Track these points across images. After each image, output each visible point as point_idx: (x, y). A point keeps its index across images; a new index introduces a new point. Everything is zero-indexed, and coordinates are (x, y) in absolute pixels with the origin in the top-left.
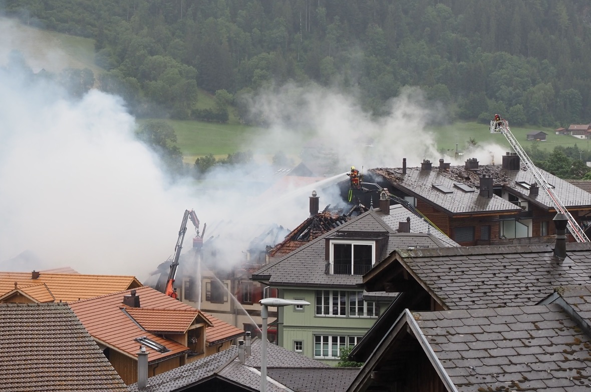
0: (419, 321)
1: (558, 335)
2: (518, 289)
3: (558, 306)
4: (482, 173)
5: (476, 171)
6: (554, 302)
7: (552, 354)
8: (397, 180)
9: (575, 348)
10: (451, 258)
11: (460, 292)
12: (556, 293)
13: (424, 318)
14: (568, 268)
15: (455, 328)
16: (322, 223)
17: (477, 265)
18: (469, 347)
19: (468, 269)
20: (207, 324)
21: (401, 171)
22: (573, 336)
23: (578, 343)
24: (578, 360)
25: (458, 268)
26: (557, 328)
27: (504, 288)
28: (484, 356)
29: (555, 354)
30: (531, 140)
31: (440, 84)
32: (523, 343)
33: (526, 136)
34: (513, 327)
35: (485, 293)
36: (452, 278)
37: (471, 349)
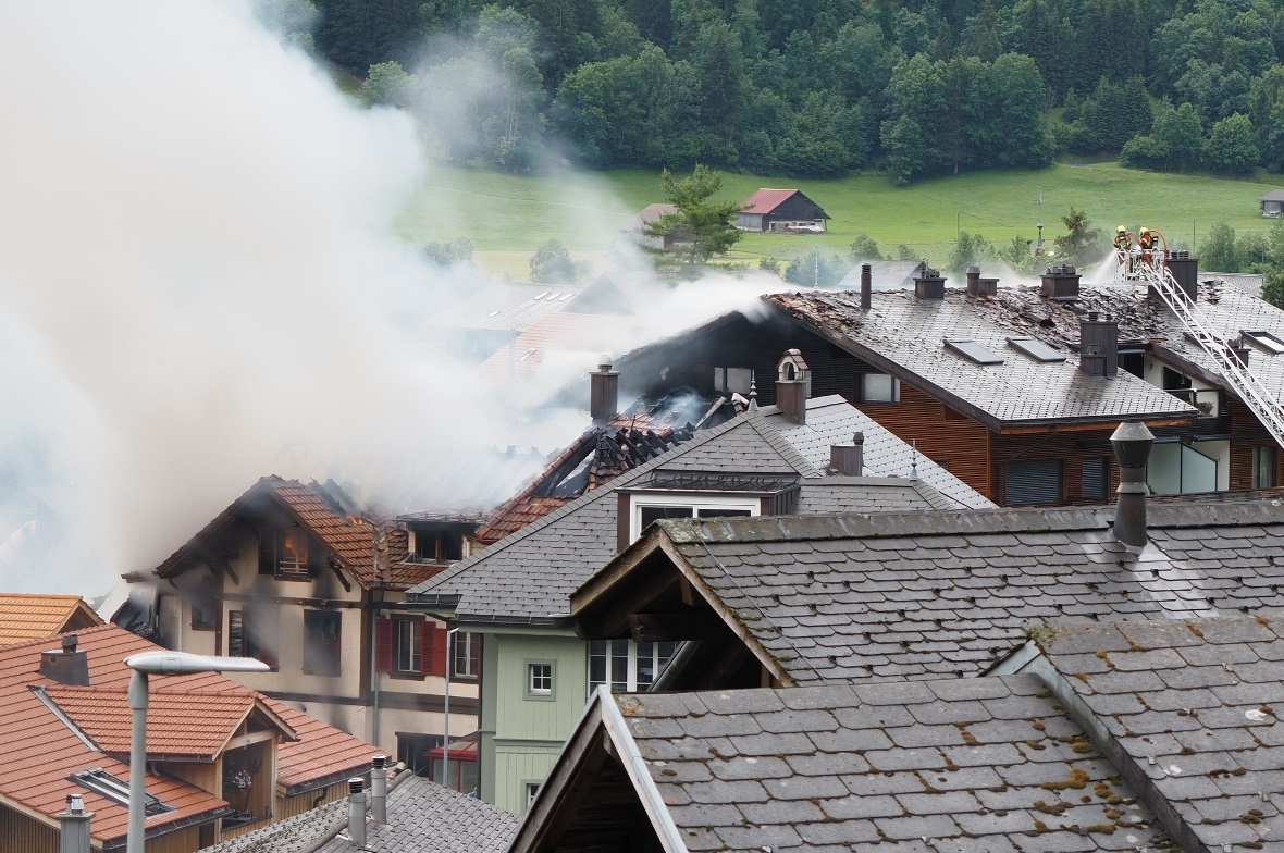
0: (635, 721)
1: (1027, 761)
2: (1002, 634)
3: (1037, 679)
4: (1090, 308)
5: (1071, 302)
6: (1028, 670)
7: (1002, 813)
8: (844, 328)
9: (1069, 796)
10: (817, 546)
11: (837, 640)
12: (1032, 642)
13: (651, 712)
14: (1150, 576)
15: (736, 740)
16: (624, 447)
17: (887, 565)
18: (769, 794)
19: (861, 577)
20: (282, 735)
21: (856, 301)
22: (1069, 762)
23: (1080, 782)
24: (1075, 830)
25: (833, 574)
26: (1024, 742)
27: (961, 631)
28: (809, 819)
29: (1010, 815)
30: (1272, 217)
32: (923, 782)
33: (1259, 205)
34: (900, 737)
35: (905, 644)
36: (815, 600)
37: (772, 798)
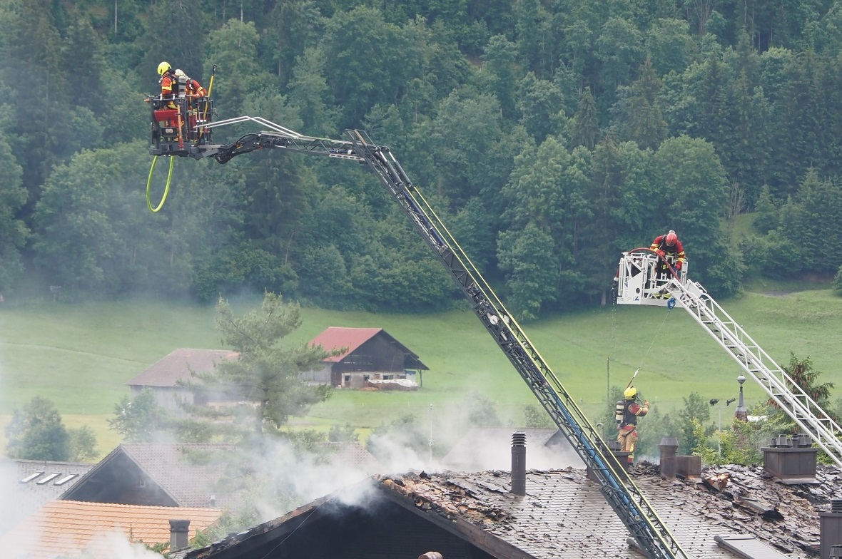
5: (805, 487)
8: (488, 522)
21: (505, 484)
31: (685, 138)
